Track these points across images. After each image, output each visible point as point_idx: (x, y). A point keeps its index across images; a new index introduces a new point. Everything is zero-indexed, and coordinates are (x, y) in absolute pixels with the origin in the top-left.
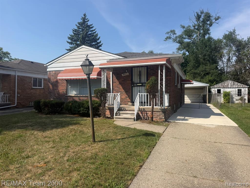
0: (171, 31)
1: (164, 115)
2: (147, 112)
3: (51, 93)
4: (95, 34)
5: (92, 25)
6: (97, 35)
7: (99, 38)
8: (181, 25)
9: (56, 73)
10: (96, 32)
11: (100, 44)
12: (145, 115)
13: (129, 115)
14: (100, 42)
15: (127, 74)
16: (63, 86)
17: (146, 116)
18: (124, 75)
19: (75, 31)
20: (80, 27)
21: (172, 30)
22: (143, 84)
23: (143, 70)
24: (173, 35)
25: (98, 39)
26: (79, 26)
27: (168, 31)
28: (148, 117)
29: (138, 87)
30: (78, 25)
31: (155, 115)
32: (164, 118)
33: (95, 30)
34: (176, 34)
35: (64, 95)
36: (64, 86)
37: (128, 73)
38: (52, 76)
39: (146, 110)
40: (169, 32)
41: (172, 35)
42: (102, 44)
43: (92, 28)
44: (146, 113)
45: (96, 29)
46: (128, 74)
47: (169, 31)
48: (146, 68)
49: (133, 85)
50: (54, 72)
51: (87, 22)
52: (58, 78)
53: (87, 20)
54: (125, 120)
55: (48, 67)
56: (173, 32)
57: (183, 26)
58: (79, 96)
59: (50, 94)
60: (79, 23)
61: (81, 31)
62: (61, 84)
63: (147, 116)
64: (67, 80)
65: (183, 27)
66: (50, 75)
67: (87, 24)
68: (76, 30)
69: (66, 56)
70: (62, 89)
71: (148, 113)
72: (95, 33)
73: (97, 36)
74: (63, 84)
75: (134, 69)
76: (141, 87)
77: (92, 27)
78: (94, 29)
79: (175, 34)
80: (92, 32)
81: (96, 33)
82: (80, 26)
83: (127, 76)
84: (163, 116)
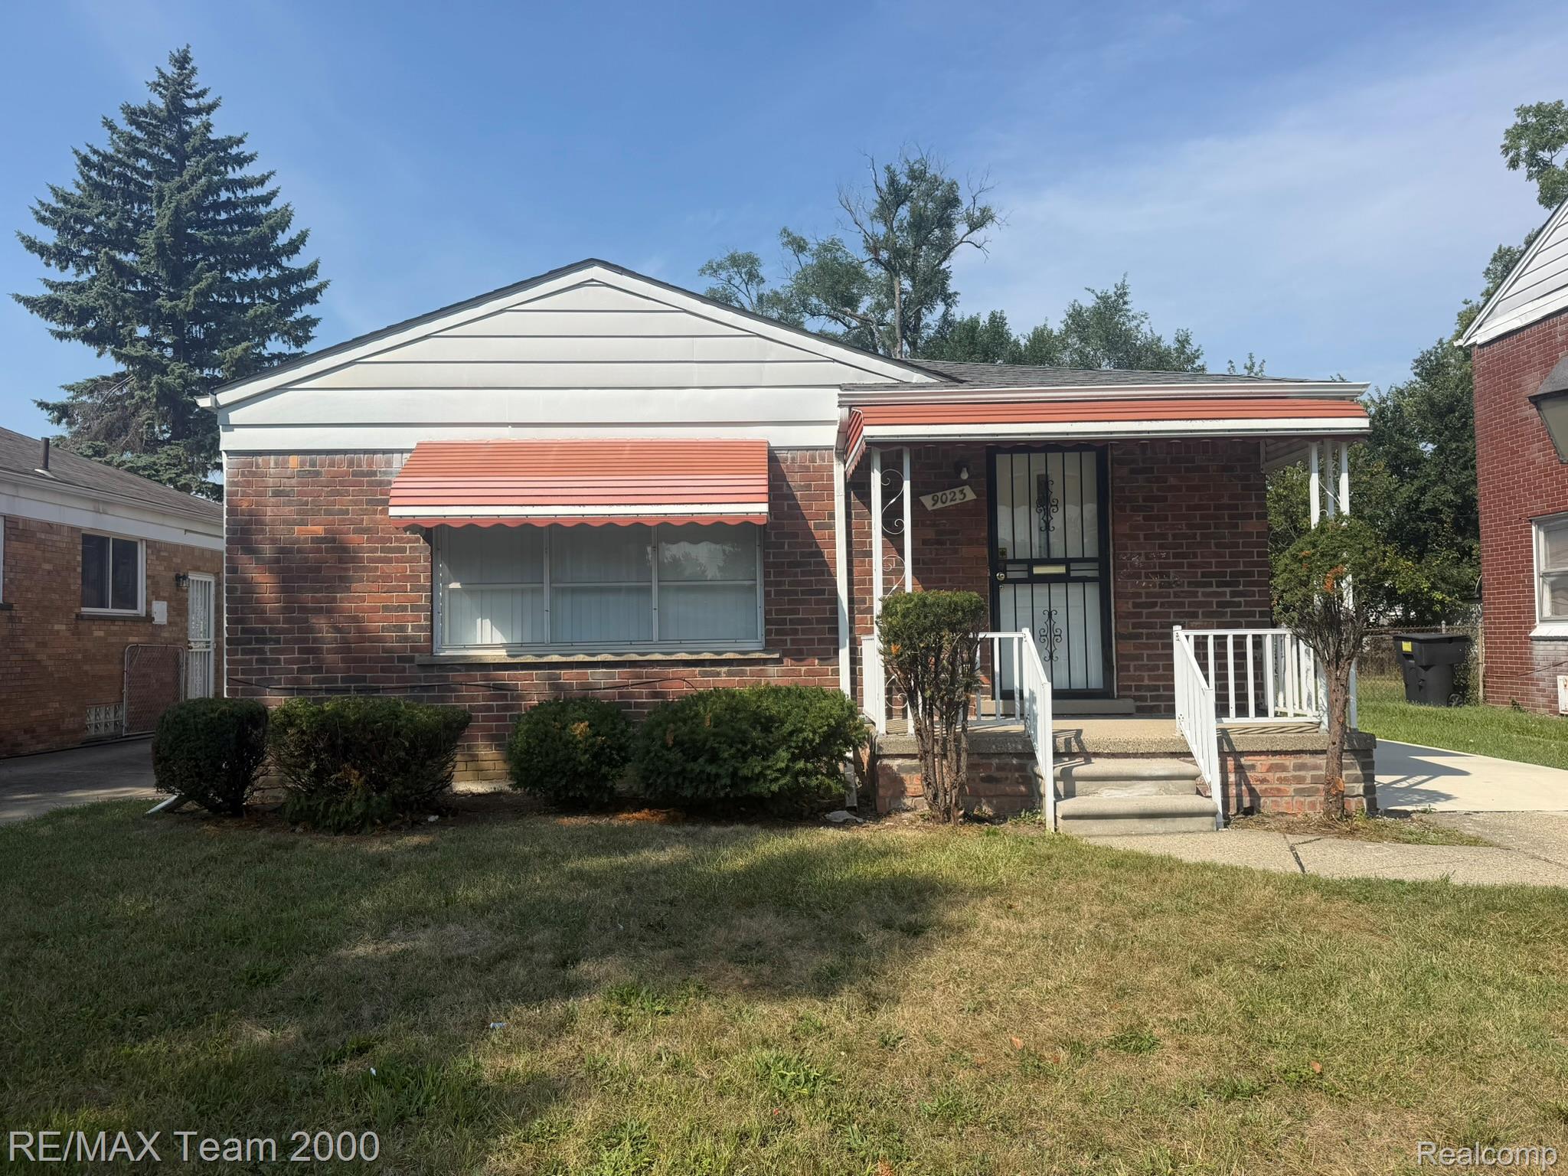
0: (735, 261)
1: (1360, 772)
2: (1243, 761)
3: (265, 641)
4: (263, 210)
5: (240, 141)
6: (283, 221)
7: (302, 238)
8: (785, 230)
9: (317, 474)
10: (274, 194)
11: (310, 284)
12: (1232, 778)
13: (1148, 787)
14: (311, 271)
15: (959, 496)
16: (387, 578)
17: (1238, 784)
18: (939, 505)
19: (102, 171)
20: (141, 146)
21: (741, 251)
22: (1073, 566)
23: (1072, 472)
24: (743, 287)
25: (293, 248)
26: (133, 138)
27: (719, 259)
28: (1252, 791)
29: (1041, 590)
30: (123, 125)
31: (1302, 773)
32: (1361, 791)
33: (261, 182)
34: (762, 281)
35: (411, 660)
36: (406, 578)
37: (967, 489)
38: (276, 494)
39: (1238, 749)
40: (720, 266)
41: (737, 281)
42: (324, 285)
43: (241, 166)
44: (1240, 769)
45: (273, 173)
46: (971, 496)
47: (720, 256)
48: (1090, 459)
49: (1000, 576)
50: (294, 460)
51: (198, 112)
52: (393, 511)
53: (205, 101)
54: (1150, 825)
55: (235, 417)
56: (747, 266)
57: (795, 239)
58: (555, 658)
59: (252, 652)
60: (133, 115)
61: (148, 175)
62: (372, 560)
63: (1248, 784)
64: (435, 535)
65: (800, 246)
66: (249, 484)
67: (207, 127)
68: (106, 157)
69: (427, 337)
70: (386, 608)
71: (1253, 767)
72: (266, 200)
73: (287, 223)
74: (389, 561)
75: (1002, 461)
76: (1058, 590)
77: (241, 161)
78: (257, 176)
79: (753, 277)
80: (240, 194)
81: (277, 204)
82: (139, 134)
83: (962, 509)
84: (1356, 780)
